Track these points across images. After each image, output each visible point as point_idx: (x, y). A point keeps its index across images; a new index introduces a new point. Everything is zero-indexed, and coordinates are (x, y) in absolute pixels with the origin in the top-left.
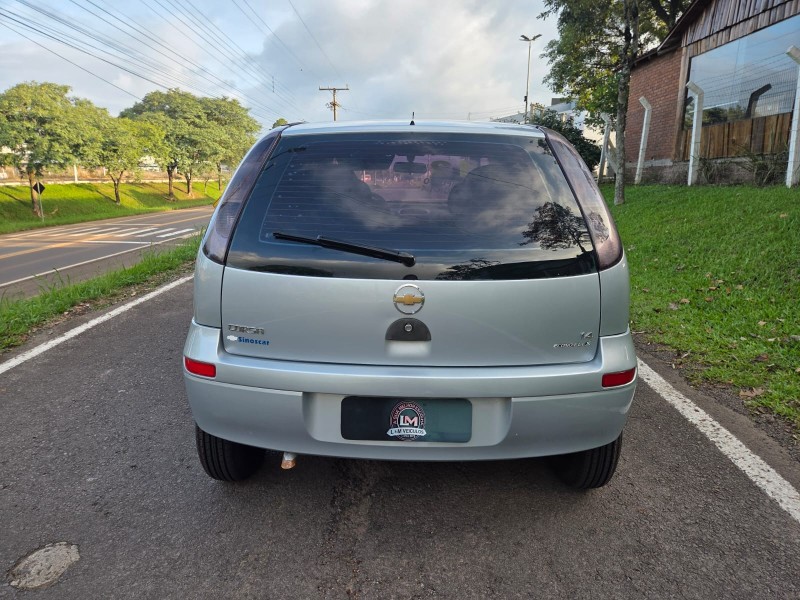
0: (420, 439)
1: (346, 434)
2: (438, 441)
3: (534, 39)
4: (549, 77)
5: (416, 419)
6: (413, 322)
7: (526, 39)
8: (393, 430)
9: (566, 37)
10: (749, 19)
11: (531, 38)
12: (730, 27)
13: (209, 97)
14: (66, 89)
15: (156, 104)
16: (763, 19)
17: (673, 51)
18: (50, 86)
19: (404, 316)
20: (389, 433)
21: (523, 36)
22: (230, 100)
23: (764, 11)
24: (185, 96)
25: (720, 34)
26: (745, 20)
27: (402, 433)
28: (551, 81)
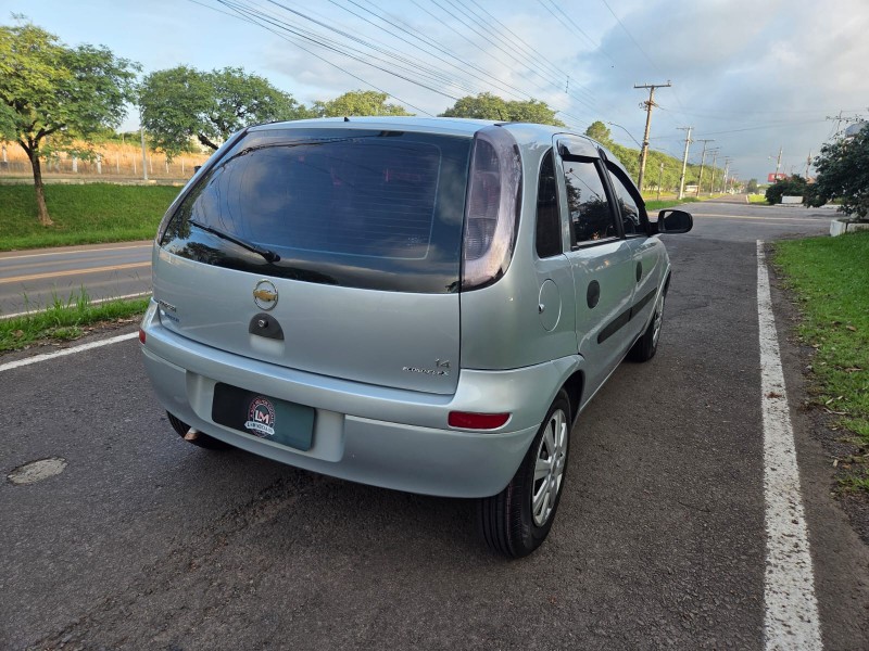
0: (269, 437)
1: (215, 418)
2: (284, 444)
5: (267, 416)
6: (266, 318)
8: (250, 423)
13: (517, 100)
14: (384, 97)
15: (465, 108)
18: (371, 94)
19: (262, 312)
20: (246, 425)
22: (538, 103)
24: (494, 99)
27: (256, 428)
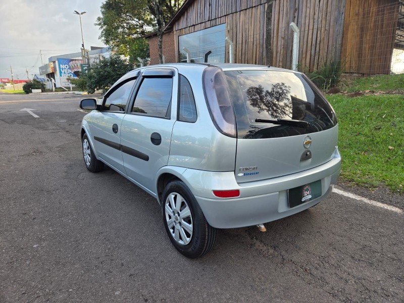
3: (82, 14)
4: (102, 37)
7: (77, 13)
9: (107, 17)
10: (202, 23)
11: (80, 13)
12: (195, 25)
16: (208, 24)
17: (170, 32)
19: (306, 150)
21: (76, 11)
23: (208, 21)
25: (191, 28)
26: (200, 23)
28: (103, 38)
